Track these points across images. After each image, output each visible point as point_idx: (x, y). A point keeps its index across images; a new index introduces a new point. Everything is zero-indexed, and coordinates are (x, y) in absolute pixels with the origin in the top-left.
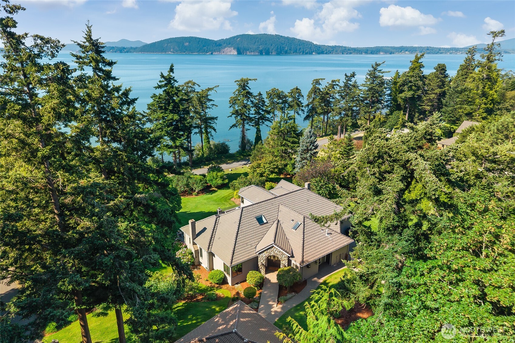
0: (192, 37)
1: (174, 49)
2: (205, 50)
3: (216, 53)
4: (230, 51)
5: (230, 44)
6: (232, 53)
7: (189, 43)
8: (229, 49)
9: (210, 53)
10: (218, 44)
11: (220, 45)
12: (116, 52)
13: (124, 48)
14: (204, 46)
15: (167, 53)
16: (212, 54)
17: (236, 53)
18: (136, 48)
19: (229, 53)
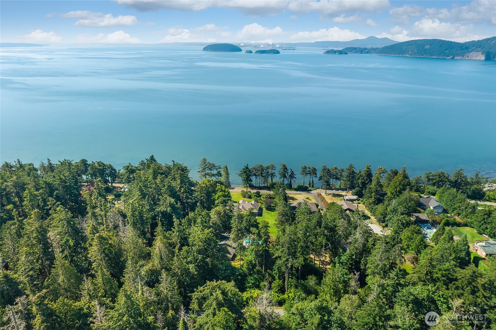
0: (435, 40)
1: (412, 51)
2: (447, 54)
3: (459, 58)
4: (477, 56)
5: (480, 47)
6: (478, 58)
7: (431, 45)
8: (476, 54)
9: (451, 57)
10: (464, 47)
11: (467, 48)
12: (357, 52)
13: (366, 49)
14: (446, 50)
15: (404, 55)
16: (453, 58)
17: (483, 58)
18: (377, 49)
19: (475, 58)
